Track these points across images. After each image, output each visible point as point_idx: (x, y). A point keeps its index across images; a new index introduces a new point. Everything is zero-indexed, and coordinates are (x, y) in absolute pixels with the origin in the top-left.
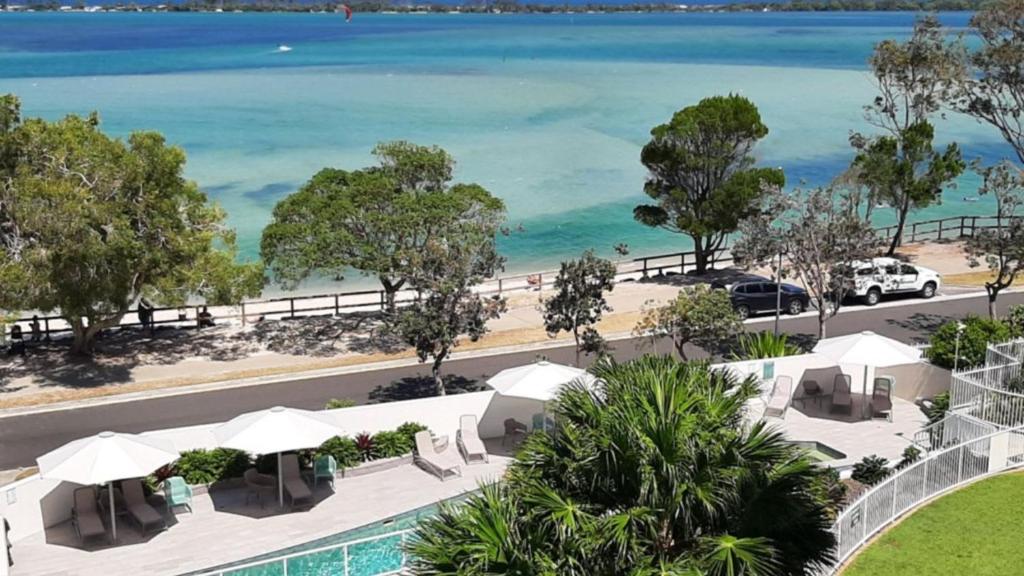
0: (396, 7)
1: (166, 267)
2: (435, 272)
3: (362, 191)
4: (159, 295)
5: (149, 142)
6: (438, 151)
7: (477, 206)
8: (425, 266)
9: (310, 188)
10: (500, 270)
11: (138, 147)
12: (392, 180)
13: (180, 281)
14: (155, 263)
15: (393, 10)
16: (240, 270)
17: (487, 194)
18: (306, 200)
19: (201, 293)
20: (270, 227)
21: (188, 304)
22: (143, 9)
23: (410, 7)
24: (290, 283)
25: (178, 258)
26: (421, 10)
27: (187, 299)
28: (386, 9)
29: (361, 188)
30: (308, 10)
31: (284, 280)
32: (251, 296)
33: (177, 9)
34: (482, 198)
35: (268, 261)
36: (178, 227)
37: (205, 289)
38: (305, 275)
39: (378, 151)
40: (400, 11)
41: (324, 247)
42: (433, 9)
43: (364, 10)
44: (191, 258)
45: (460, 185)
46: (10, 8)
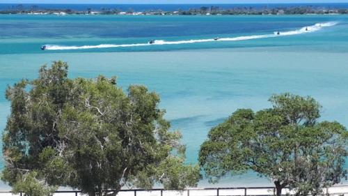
0: (315, 11)
1: (142, 165)
2: (300, 177)
3: (261, 123)
4: (137, 182)
5: (138, 90)
6: (310, 99)
7: (336, 136)
8: (294, 172)
9: (231, 121)
10: (344, 178)
11: (132, 93)
12: (280, 117)
13: (150, 174)
14: (136, 162)
15: (313, 13)
16: (185, 169)
17: (344, 129)
18: (228, 127)
19: (162, 182)
20: (205, 143)
21: (153, 188)
22: (165, 14)
23: (324, 11)
24: (214, 178)
25: (150, 159)
26: (331, 12)
27: (153, 185)
28: (308, 12)
29: (260, 121)
30: (261, 14)
31: (210, 176)
32: (190, 186)
33: (184, 14)
34: (340, 131)
35: (202, 164)
36: (152, 141)
37: (164, 180)
38: (223, 174)
39: (273, 99)
40: (319, 13)
41: (234, 157)
42: (339, 12)
43: (295, 13)
44: (158, 160)
45: (326, 122)
46: (92, 13)
